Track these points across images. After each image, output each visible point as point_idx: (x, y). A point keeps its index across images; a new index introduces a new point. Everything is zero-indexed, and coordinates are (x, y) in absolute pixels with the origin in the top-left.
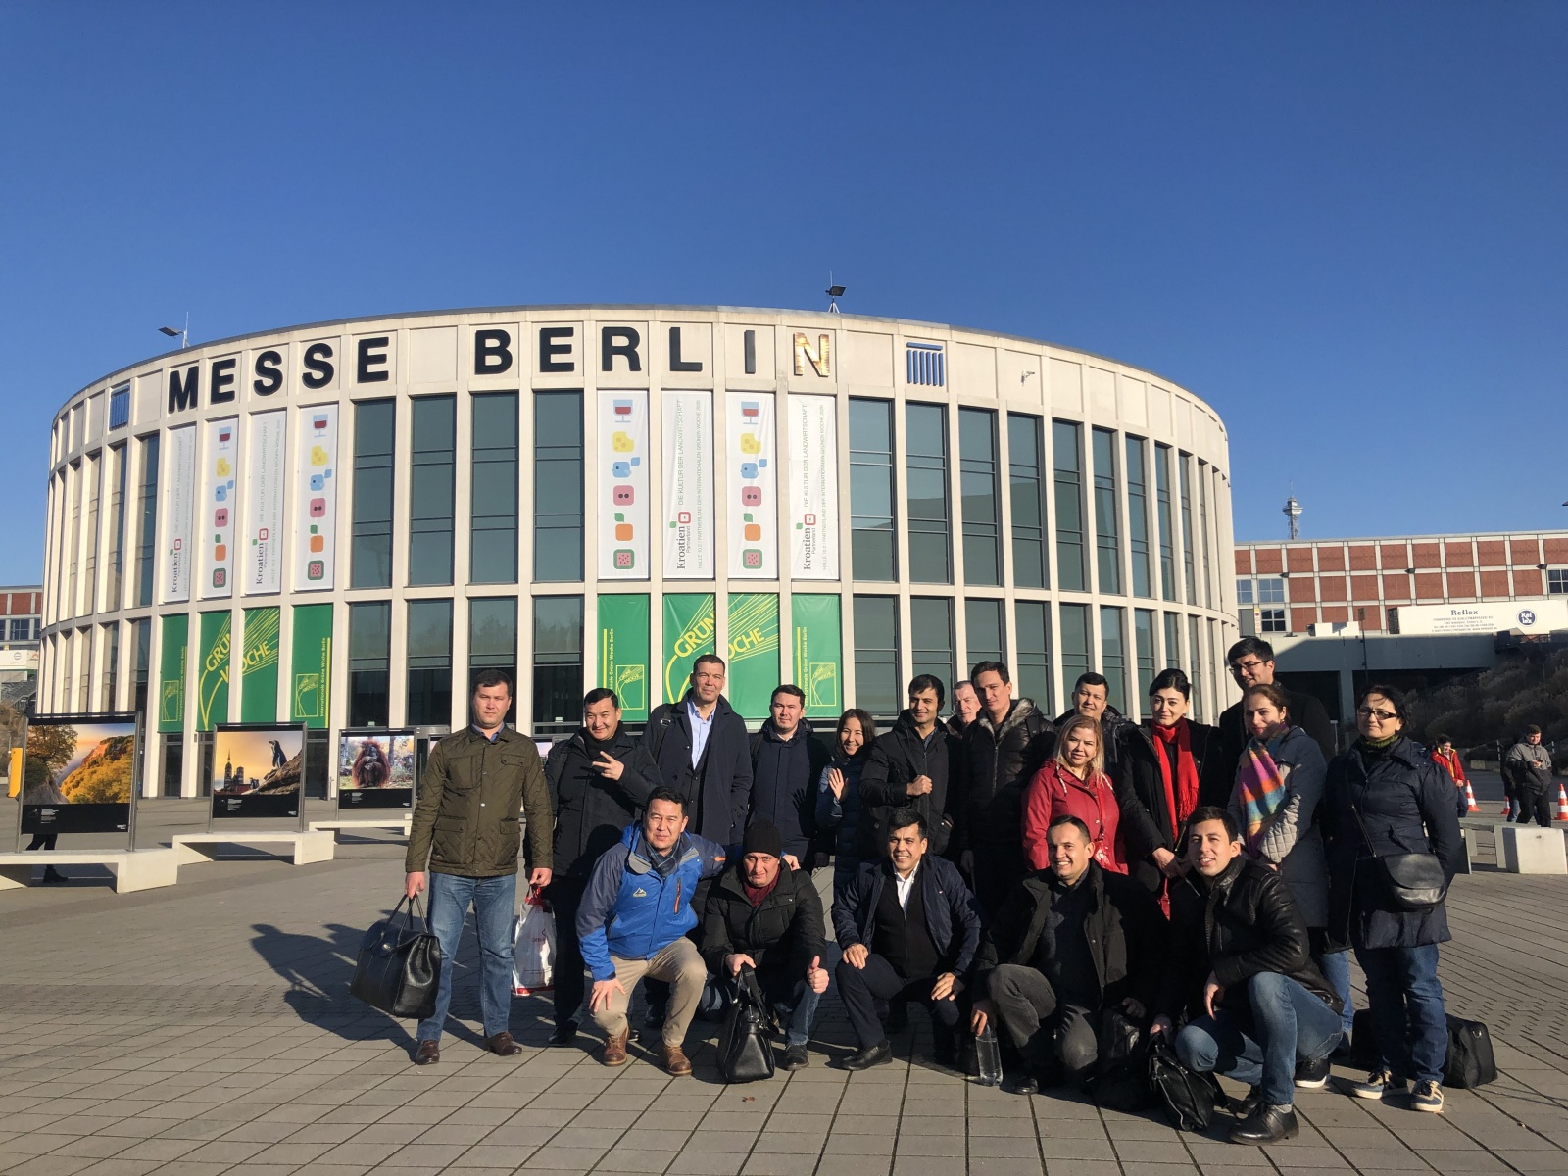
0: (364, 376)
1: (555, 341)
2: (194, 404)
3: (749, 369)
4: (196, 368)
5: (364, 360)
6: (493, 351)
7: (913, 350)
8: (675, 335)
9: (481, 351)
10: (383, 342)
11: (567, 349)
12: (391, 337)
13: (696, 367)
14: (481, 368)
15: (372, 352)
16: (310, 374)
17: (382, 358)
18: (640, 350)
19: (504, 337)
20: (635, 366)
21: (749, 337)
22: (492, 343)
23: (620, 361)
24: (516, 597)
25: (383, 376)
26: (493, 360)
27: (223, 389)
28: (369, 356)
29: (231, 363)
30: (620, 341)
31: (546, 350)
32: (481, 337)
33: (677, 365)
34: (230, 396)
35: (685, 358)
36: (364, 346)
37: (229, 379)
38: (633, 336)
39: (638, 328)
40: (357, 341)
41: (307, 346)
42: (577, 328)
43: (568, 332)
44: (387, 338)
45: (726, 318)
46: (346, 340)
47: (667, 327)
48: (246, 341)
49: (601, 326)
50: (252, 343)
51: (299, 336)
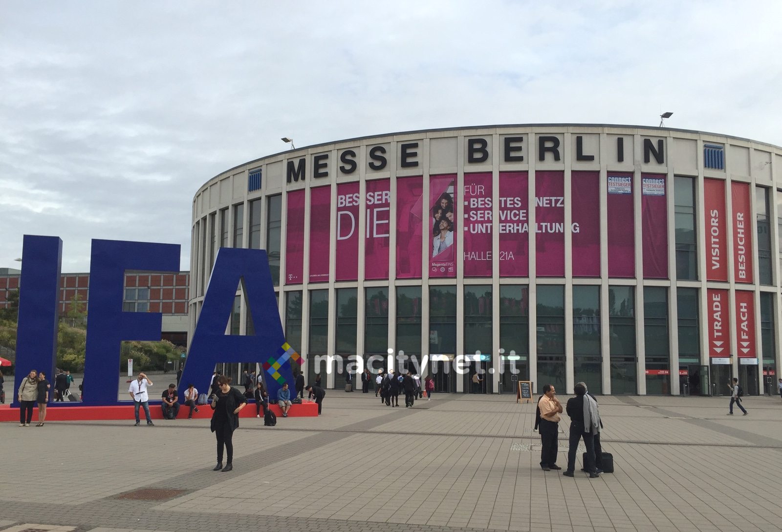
0: (404, 165)
1: (513, 145)
2: (303, 178)
3: (620, 158)
4: (304, 159)
5: (404, 155)
6: (478, 150)
7: (707, 149)
8: (579, 141)
9: (471, 151)
10: (415, 146)
11: (519, 149)
12: (420, 143)
13: (591, 158)
15: (409, 151)
16: (373, 163)
17: (415, 155)
18: (560, 149)
19: (484, 143)
20: (557, 158)
21: (620, 142)
22: (477, 146)
23: (549, 156)
25: (415, 164)
26: (478, 155)
27: (321, 171)
28: (407, 153)
29: (326, 157)
30: (549, 145)
31: (508, 149)
32: (471, 142)
33: (580, 157)
34: (326, 175)
35: (585, 152)
36: (404, 147)
37: (325, 165)
38: (556, 142)
39: (559, 137)
40: (400, 145)
41: (371, 148)
42: (525, 137)
43: (520, 140)
44: (417, 143)
45: (606, 130)
46: (394, 145)
47: (575, 137)
48: (334, 145)
49: (538, 136)
50: (338, 146)
51: (366, 142)
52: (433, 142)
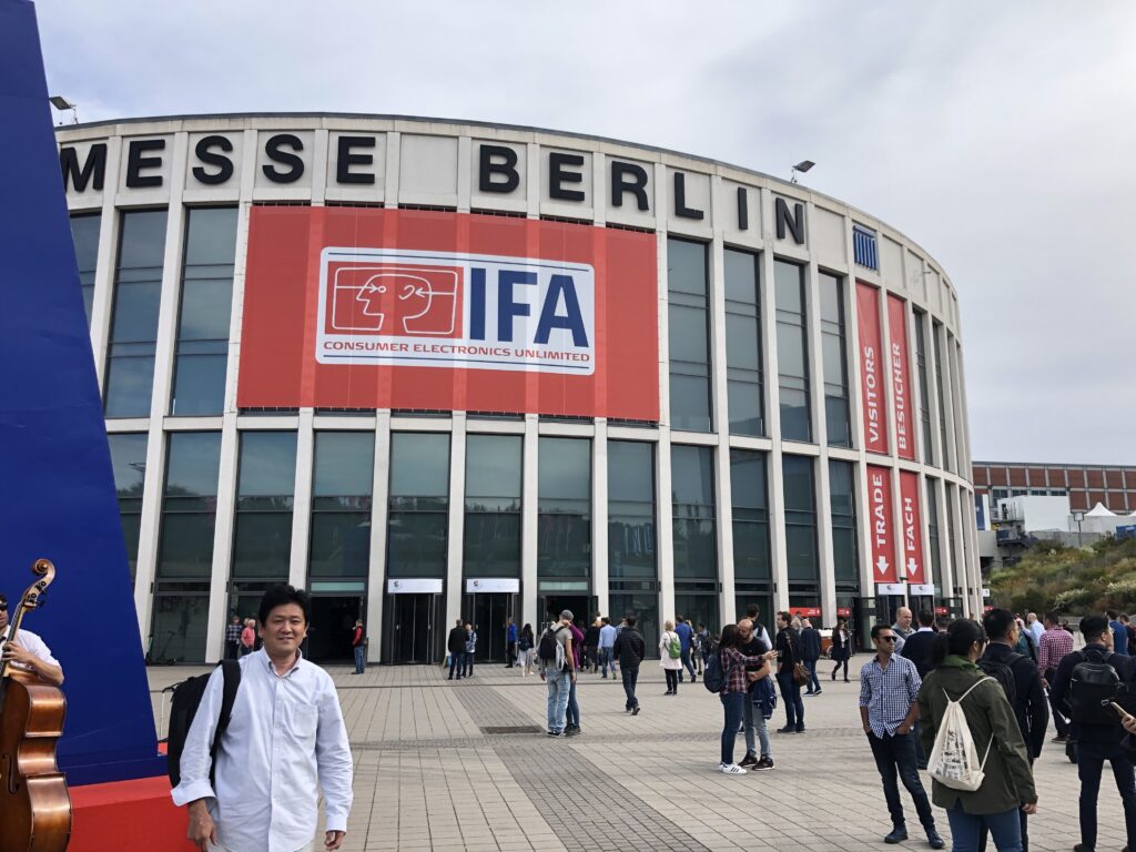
0: (344, 178)
1: (564, 168)
2: (99, 185)
3: (743, 225)
4: (105, 146)
5: (344, 160)
6: (498, 169)
7: (857, 234)
8: (679, 181)
9: (486, 169)
10: (370, 143)
11: (577, 178)
12: (379, 139)
13: (697, 215)
14: (486, 186)
15: (354, 151)
16: (272, 167)
17: (368, 160)
18: (647, 189)
19: (511, 157)
20: (643, 205)
21: (741, 196)
22: (496, 160)
23: (629, 199)
24: (522, 436)
25: (368, 180)
26: (498, 179)
27: (145, 173)
28: (352, 155)
29: (160, 145)
30: (628, 179)
31: (556, 177)
32: (486, 152)
33: (682, 211)
34: (156, 182)
35: (690, 204)
36: (345, 143)
37: (157, 163)
38: (642, 176)
39: (646, 168)
40: (335, 138)
41: (268, 136)
42: (587, 158)
43: (578, 161)
44: (374, 139)
45: (722, 172)
46: (321, 136)
47: (672, 172)
48: (180, 122)
49: (611, 160)
50: (190, 126)
51: (257, 123)
52: (407, 139)
